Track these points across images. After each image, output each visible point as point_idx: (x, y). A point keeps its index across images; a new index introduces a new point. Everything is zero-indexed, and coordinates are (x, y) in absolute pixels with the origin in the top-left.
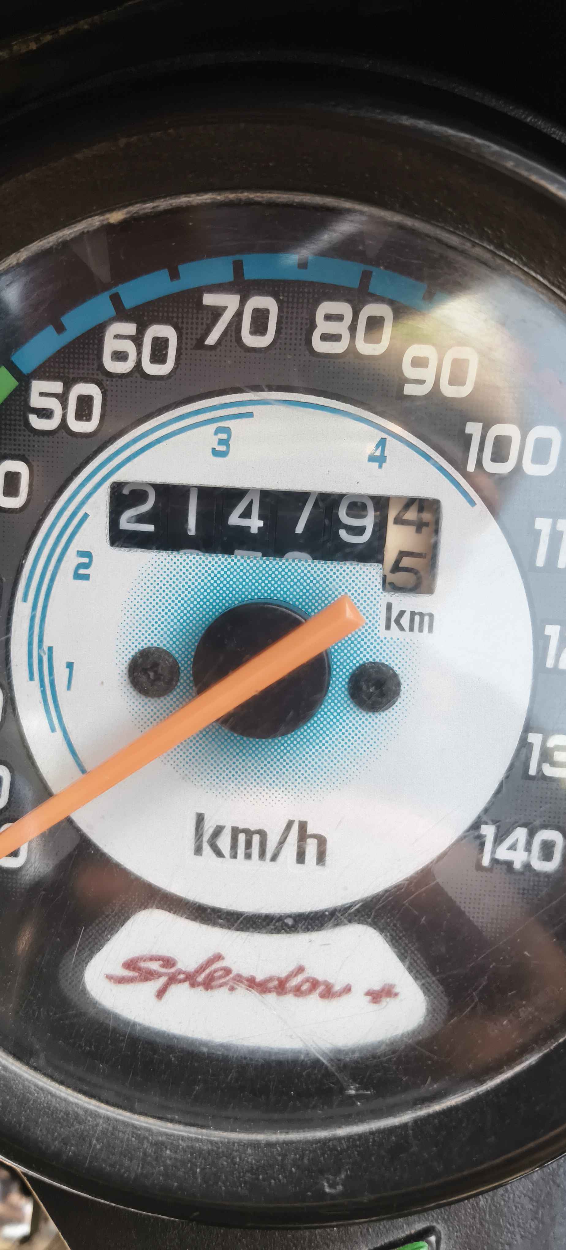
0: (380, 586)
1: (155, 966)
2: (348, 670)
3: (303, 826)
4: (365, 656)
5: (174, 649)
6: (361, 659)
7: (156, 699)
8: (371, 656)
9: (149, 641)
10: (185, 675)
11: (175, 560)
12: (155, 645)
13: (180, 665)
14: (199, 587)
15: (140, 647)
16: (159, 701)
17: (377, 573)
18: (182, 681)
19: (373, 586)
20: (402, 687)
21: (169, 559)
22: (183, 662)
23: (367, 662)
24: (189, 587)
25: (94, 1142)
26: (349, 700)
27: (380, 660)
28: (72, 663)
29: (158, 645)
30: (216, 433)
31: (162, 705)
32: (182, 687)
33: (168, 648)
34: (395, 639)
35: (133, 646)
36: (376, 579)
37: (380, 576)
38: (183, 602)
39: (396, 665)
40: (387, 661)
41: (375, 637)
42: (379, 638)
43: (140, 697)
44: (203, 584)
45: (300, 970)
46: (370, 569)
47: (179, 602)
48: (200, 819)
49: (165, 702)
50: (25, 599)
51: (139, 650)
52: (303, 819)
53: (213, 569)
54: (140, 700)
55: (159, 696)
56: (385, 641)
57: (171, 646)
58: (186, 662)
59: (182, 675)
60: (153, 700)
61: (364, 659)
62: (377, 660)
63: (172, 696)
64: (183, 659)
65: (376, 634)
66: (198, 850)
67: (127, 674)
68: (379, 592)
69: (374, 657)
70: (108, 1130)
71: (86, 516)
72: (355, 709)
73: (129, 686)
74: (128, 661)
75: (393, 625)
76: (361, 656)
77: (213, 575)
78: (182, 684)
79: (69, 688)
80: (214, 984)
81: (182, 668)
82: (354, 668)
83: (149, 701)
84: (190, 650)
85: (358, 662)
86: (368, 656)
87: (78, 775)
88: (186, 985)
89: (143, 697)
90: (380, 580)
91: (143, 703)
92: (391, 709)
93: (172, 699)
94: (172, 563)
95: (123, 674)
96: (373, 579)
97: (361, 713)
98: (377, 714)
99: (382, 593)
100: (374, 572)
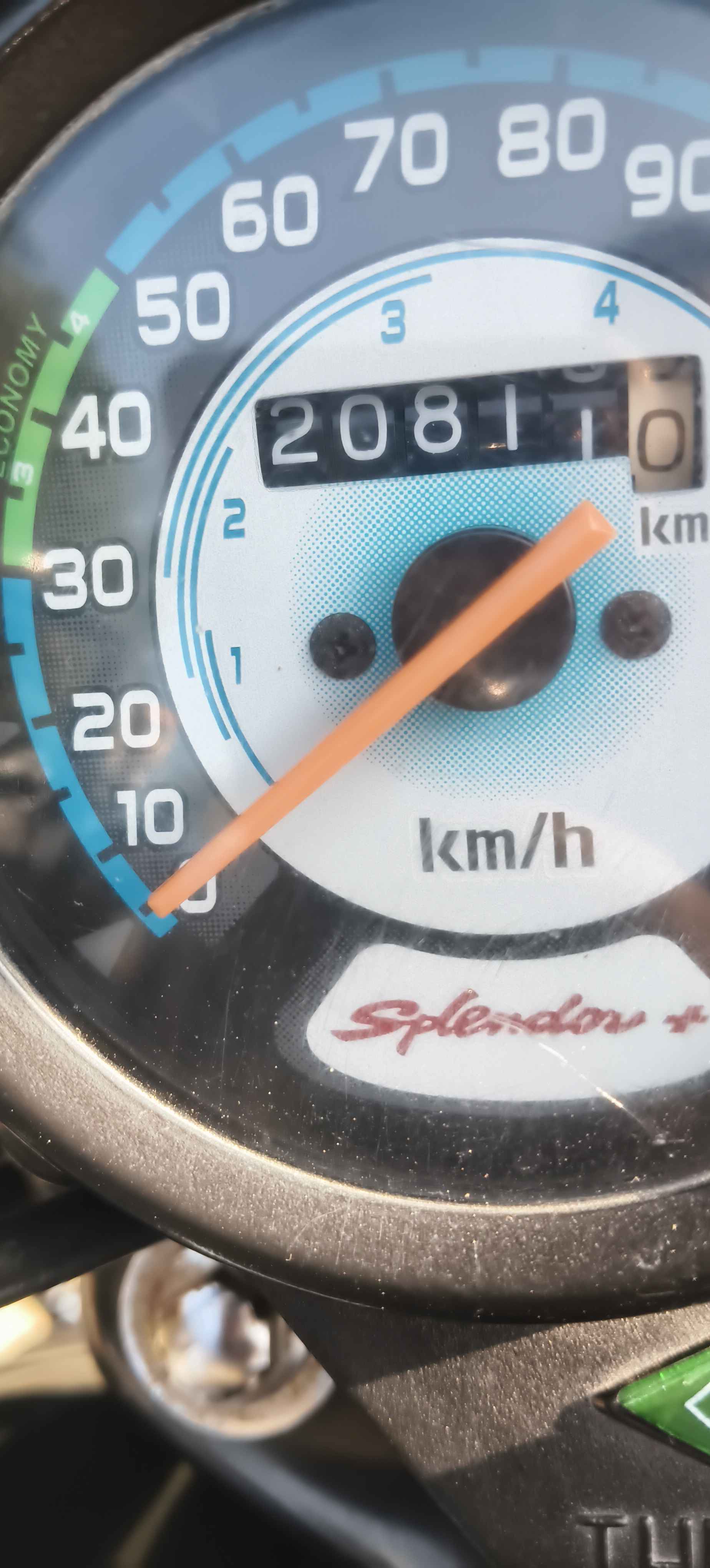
0: (629, 487)
1: (392, 1014)
2: (597, 608)
3: (559, 818)
4: (618, 585)
5: (364, 612)
6: (614, 590)
7: (350, 681)
8: (627, 585)
9: (331, 606)
10: (383, 644)
11: (351, 493)
12: (339, 610)
13: (375, 632)
14: (387, 525)
15: (320, 616)
16: (353, 683)
17: (623, 469)
18: (379, 653)
19: (619, 488)
20: (673, 620)
21: (343, 494)
22: (378, 628)
23: (622, 592)
24: (374, 526)
25: (343, 1233)
26: (602, 647)
27: (640, 588)
28: (239, 648)
29: (343, 609)
30: (384, 311)
31: (358, 687)
32: (380, 661)
33: (356, 612)
34: (658, 556)
35: (312, 616)
36: (623, 478)
37: (628, 474)
38: (368, 548)
39: (663, 591)
40: (649, 587)
41: (630, 558)
42: (635, 558)
43: (329, 681)
44: (390, 520)
45: (576, 1000)
46: (614, 465)
47: (363, 548)
48: (425, 826)
49: (362, 683)
50: (167, 574)
51: (319, 619)
52: (558, 810)
53: (402, 497)
54: (330, 685)
55: (353, 677)
56: (644, 561)
57: (360, 608)
58: (382, 628)
59: (379, 645)
60: (346, 684)
61: (618, 589)
62: (636, 589)
63: (369, 674)
64: (377, 624)
65: (630, 554)
66: (428, 866)
67: (309, 653)
68: (628, 496)
69: (631, 584)
70: (357, 1216)
71: (229, 451)
72: (612, 658)
73: (313, 669)
74: (308, 636)
75: (653, 537)
76: (614, 585)
77: (403, 506)
78: (380, 657)
79: (238, 679)
80: (467, 1029)
81: (378, 636)
82: (605, 603)
83: (342, 684)
84: (385, 611)
85: (609, 594)
86: (622, 585)
87: (265, 787)
88: (434, 1033)
89: (333, 681)
90: (628, 478)
91: (333, 688)
92: (660, 652)
93: (369, 678)
94: (347, 498)
95: (303, 654)
96: (619, 479)
97: (621, 662)
98: (642, 661)
99: (632, 496)
100: (619, 469)
